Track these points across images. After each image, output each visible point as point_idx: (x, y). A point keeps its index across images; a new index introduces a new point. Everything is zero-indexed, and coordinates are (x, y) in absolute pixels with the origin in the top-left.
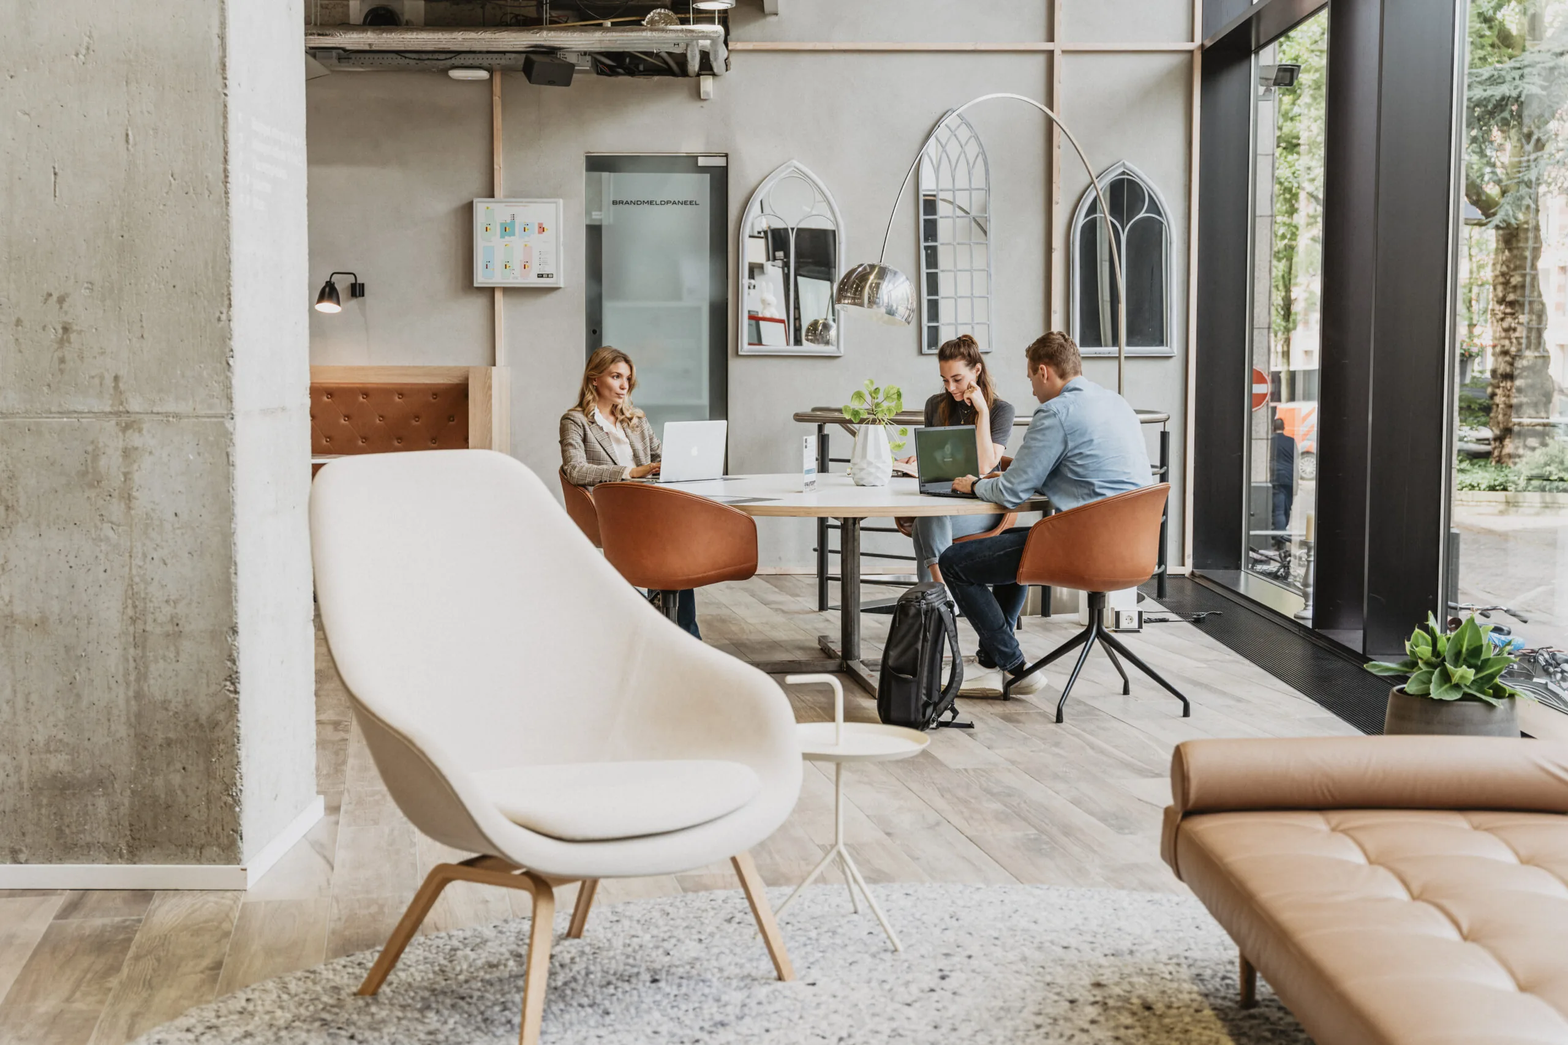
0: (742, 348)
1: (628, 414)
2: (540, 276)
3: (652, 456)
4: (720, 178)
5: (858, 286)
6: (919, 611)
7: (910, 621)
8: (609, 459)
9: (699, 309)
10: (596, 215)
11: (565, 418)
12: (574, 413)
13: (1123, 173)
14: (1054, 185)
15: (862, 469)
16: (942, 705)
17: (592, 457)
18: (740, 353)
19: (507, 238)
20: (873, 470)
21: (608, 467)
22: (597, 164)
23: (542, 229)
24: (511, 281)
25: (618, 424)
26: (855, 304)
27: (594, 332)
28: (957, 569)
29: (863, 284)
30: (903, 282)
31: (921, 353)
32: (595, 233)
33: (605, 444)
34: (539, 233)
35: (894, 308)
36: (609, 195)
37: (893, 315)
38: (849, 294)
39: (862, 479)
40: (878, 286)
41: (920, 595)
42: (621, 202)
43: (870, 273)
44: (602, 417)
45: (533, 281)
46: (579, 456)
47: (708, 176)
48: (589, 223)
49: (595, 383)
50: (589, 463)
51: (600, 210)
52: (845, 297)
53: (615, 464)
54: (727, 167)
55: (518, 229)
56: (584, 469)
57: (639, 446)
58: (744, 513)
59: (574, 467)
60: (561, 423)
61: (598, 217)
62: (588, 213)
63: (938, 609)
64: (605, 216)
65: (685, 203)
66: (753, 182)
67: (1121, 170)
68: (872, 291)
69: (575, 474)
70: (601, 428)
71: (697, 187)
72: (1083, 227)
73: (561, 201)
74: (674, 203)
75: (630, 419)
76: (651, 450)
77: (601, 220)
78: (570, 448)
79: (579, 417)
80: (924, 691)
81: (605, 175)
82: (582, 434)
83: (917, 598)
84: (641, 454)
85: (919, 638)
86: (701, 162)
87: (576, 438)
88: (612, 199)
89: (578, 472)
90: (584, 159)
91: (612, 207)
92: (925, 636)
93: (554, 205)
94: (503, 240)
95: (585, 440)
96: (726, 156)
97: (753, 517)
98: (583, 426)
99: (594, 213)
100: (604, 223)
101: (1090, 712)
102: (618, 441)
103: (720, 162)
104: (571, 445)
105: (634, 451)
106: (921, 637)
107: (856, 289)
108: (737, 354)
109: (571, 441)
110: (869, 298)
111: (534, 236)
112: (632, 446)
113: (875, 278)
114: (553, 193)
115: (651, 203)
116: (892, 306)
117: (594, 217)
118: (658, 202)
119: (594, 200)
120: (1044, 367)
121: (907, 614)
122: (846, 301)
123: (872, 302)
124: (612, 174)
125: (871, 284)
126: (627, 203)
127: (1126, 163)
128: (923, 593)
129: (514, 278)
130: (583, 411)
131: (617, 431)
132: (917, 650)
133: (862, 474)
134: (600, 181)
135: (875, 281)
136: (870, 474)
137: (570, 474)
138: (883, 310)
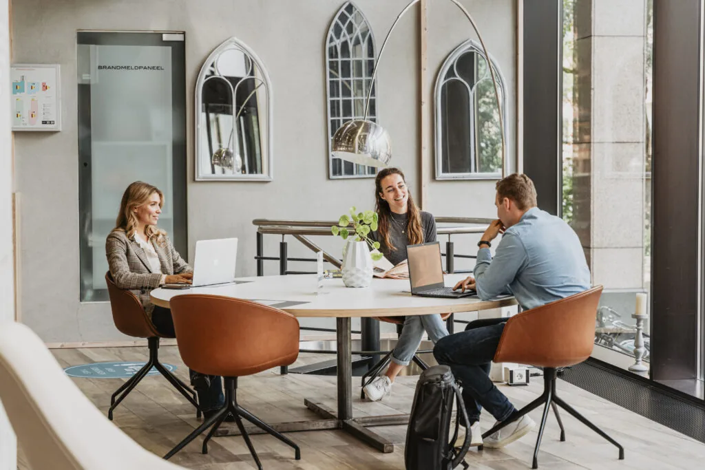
0: (198, 175)
1: (155, 232)
2: (44, 123)
3: (174, 265)
4: (179, 50)
5: (350, 138)
6: (440, 389)
7: (432, 397)
8: (145, 269)
9: (164, 147)
10: (85, 77)
11: (110, 236)
12: (116, 232)
13: (472, 48)
14: (422, 56)
15: (352, 275)
16: (457, 461)
17: (133, 268)
18: (196, 179)
19: (18, 94)
20: (360, 275)
21: (146, 274)
22: (86, 39)
23: (45, 87)
24: (22, 126)
25: (149, 241)
26: (348, 151)
27: (85, 164)
28: (448, 356)
29: (354, 136)
30: (382, 133)
31: (329, 178)
32: (84, 91)
33: (142, 257)
34: (44, 90)
35: (378, 154)
36: (95, 64)
37: (377, 158)
38: (343, 144)
39: (352, 282)
40: (365, 137)
41: (439, 377)
42: (105, 67)
43: (358, 128)
44: (139, 236)
45: (39, 126)
46: (123, 266)
47: (170, 48)
48: (80, 83)
49: (136, 211)
50: (132, 272)
51: (89, 73)
52: (341, 146)
53: (150, 272)
54: (185, 41)
55: (27, 88)
56: (129, 276)
57: (165, 259)
58: (292, 316)
59: (121, 276)
60: (107, 240)
61: (88, 78)
62: (79, 75)
63: (453, 387)
64: (93, 78)
65: (153, 68)
66: (204, 52)
67: (469, 46)
68: (361, 141)
69: (122, 280)
70: (139, 245)
71: (162, 56)
72: (444, 87)
73: (59, 66)
74: (145, 68)
75: (158, 235)
76: (174, 261)
77: (90, 80)
78: (117, 260)
79: (121, 234)
80: (443, 451)
81: (92, 46)
82: (125, 249)
83: (437, 379)
84: (167, 265)
85: (439, 410)
86: (165, 37)
87: (121, 253)
88: (97, 65)
89: (124, 279)
90: (76, 35)
91: (98, 71)
92: (443, 408)
93: (54, 69)
94: (15, 95)
95: (128, 253)
96: (184, 33)
97: (298, 318)
98: (126, 243)
99: (83, 75)
100: (92, 83)
101: (550, 457)
102: (150, 255)
103: (179, 38)
104: (118, 257)
105: (162, 262)
106: (441, 409)
107: (349, 141)
108: (194, 180)
109: (117, 255)
110: (359, 147)
111: (39, 94)
112: (160, 259)
113: (362, 131)
114: (53, 60)
115: (128, 68)
116: (376, 152)
117: (84, 78)
118: (133, 67)
119: (84, 65)
120: (507, 199)
121: (430, 393)
122: (342, 149)
123: (361, 149)
124: (98, 47)
125: (360, 136)
126: (109, 68)
127: (473, 41)
128: (442, 376)
129: (23, 124)
130: (126, 232)
131: (147, 246)
132: (438, 419)
133: (353, 279)
134: (89, 51)
135: (363, 134)
136: (358, 278)
137: (118, 281)
138: (369, 155)
